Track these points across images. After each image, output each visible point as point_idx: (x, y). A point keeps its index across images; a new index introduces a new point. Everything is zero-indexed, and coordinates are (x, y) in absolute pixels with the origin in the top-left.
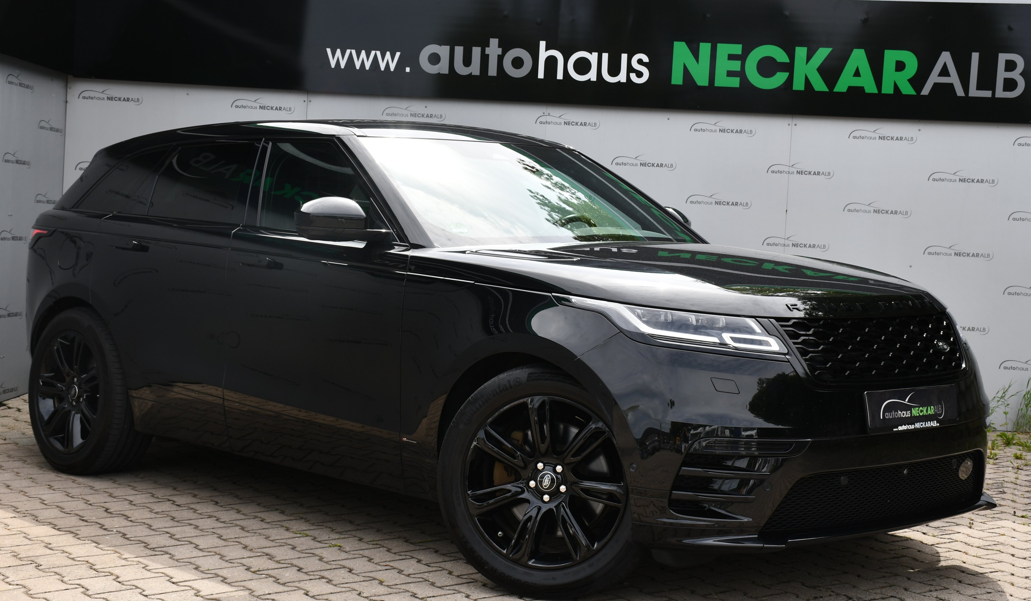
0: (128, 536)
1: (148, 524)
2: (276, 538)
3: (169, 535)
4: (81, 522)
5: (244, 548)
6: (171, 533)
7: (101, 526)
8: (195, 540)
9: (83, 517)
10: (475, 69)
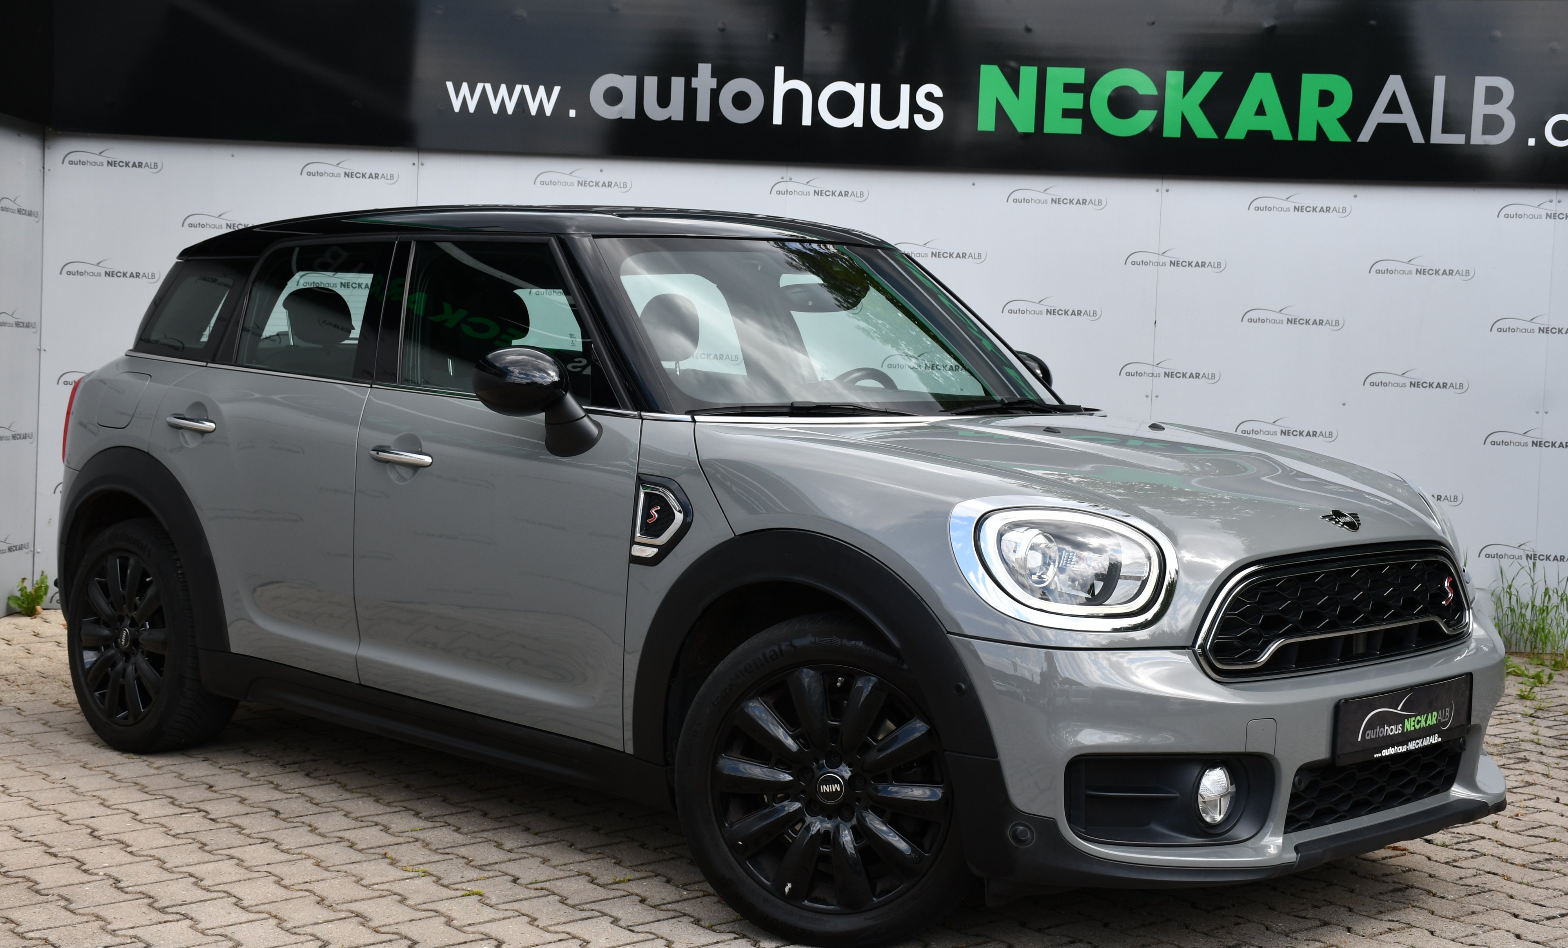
0: (122, 884)
1: (159, 860)
2: (373, 881)
3: (193, 880)
4: (47, 856)
5: (318, 903)
6: (197, 875)
7: (80, 864)
8: (236, 890)
9: (51, 847)
10: (676, 111)
